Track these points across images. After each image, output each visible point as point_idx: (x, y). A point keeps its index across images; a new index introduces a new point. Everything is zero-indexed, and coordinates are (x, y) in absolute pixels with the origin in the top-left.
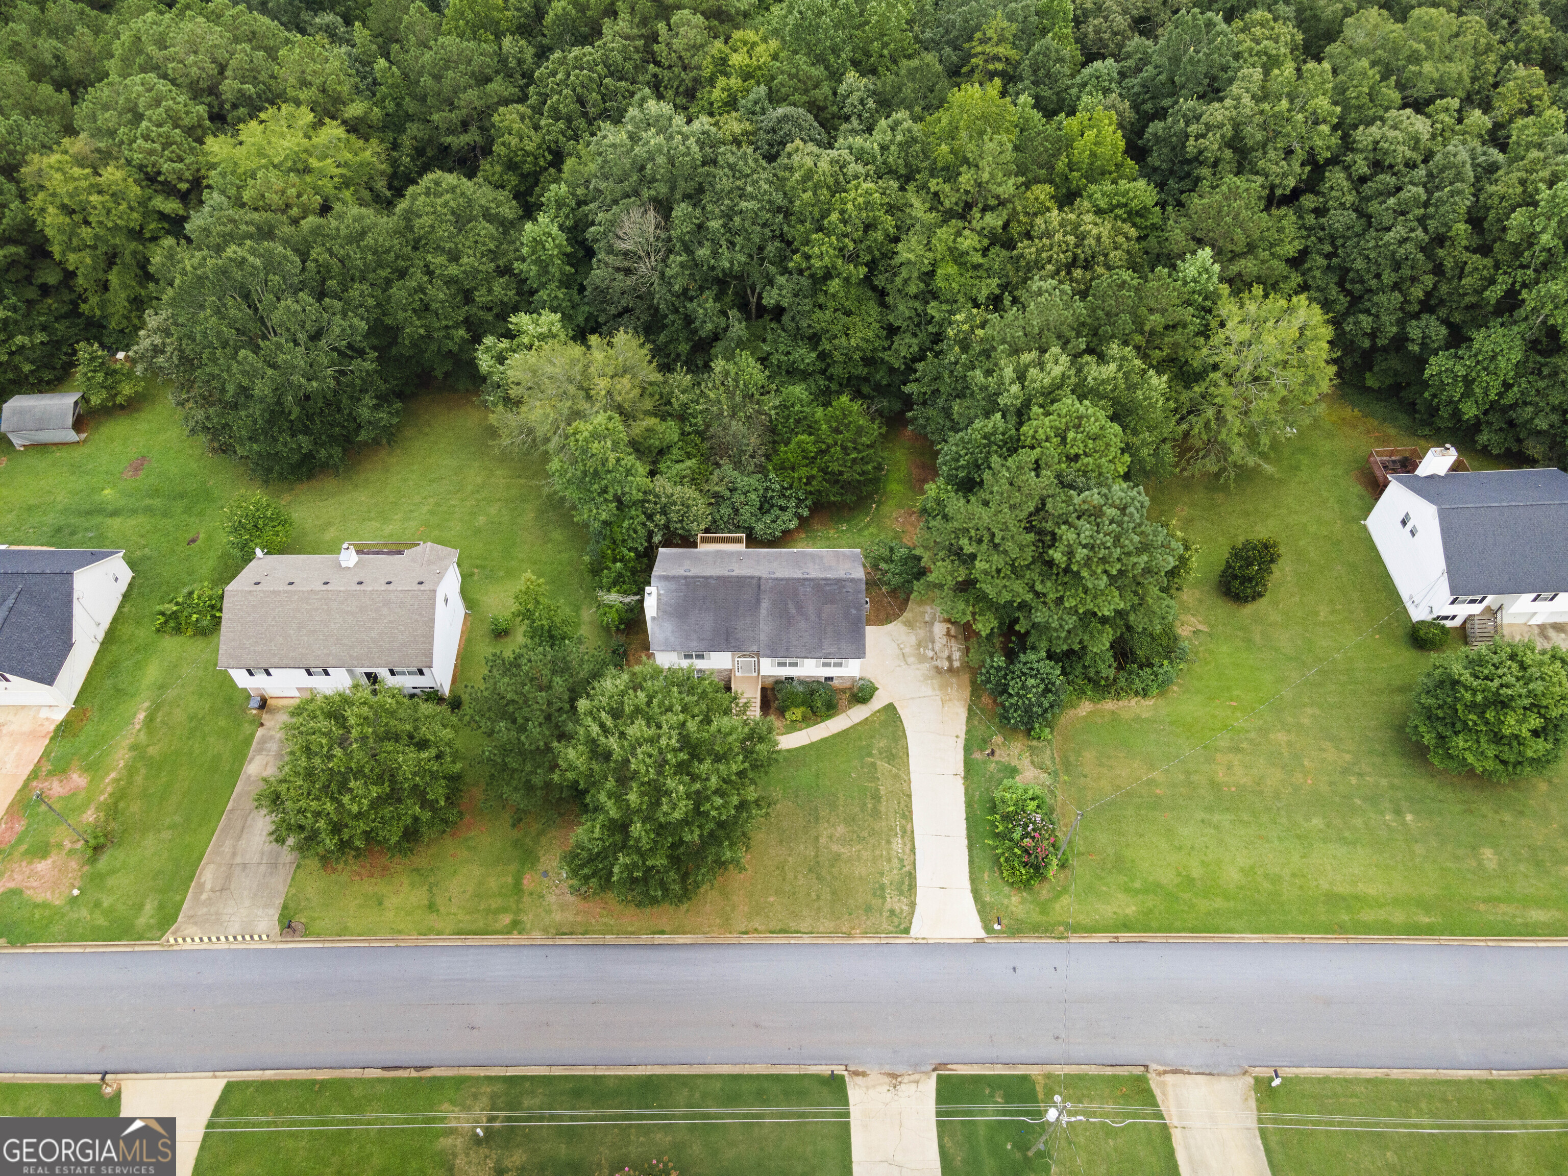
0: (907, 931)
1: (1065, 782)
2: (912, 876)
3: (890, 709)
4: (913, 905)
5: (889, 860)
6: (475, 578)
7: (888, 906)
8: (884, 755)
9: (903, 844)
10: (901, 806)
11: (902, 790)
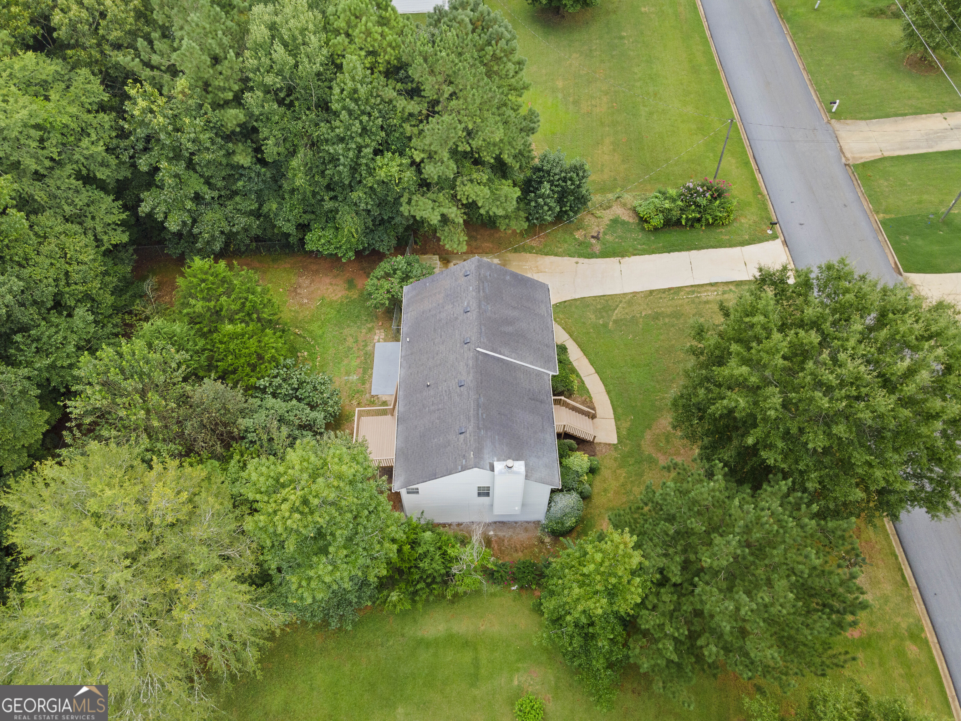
2: (737, 284)
8: (604, 314)
9: (707, 291)
10: (663, 295)
11: (646, 297)
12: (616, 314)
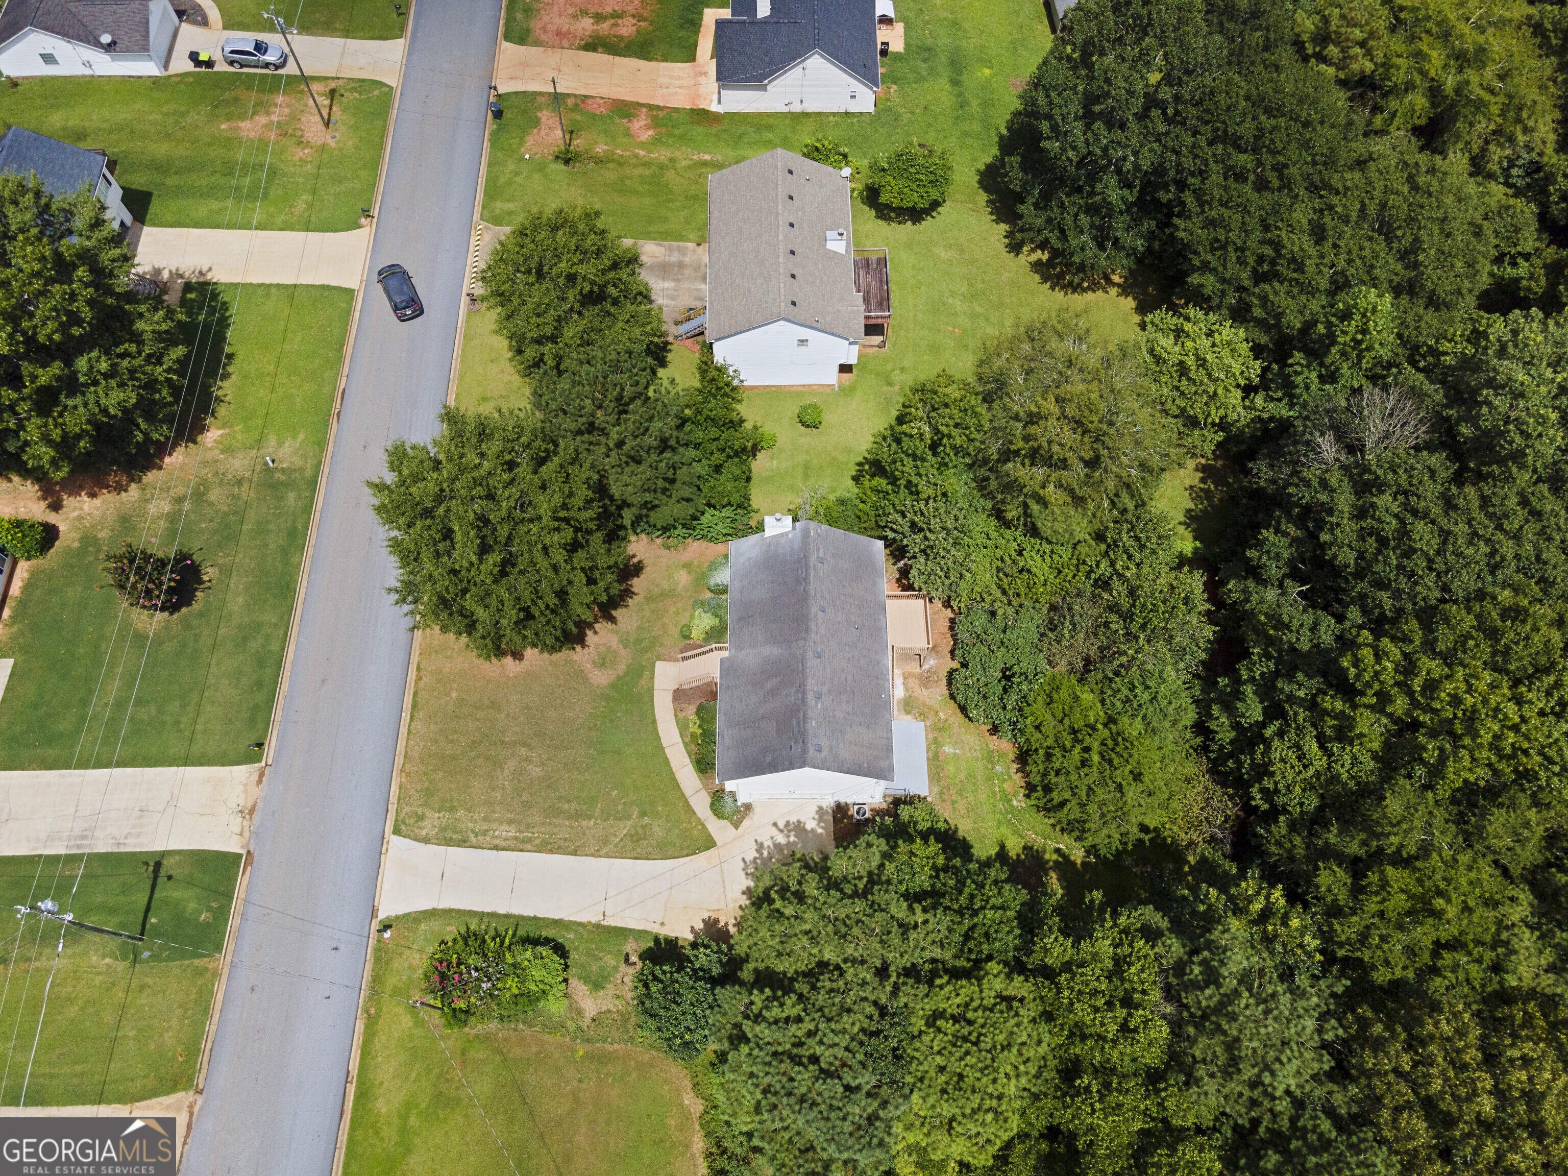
0: (397, 831)
1: (574, 1051)
2: (462, 843)
3: (709, 843)
4: (426, 840)
5: (485, 819)
6: (885, 389)
7: (429, 813)
8: (640, 831)
9: (505, 839)
10: (562, 843)
11: (583, 845)
12: (625, 828)
